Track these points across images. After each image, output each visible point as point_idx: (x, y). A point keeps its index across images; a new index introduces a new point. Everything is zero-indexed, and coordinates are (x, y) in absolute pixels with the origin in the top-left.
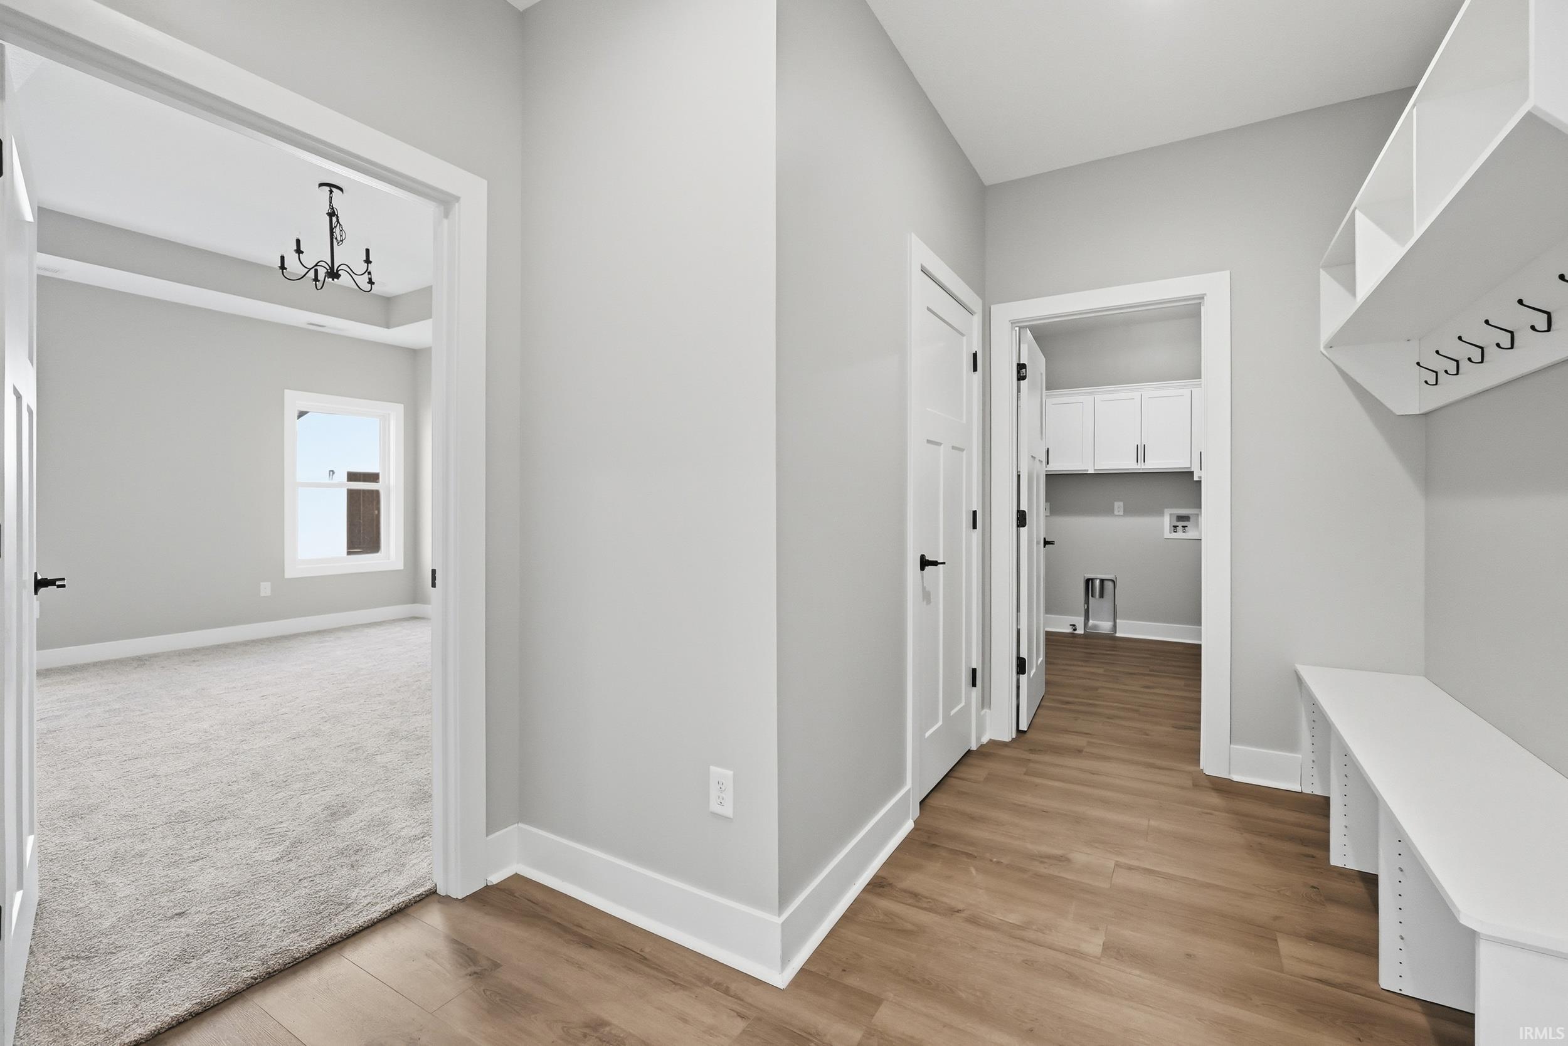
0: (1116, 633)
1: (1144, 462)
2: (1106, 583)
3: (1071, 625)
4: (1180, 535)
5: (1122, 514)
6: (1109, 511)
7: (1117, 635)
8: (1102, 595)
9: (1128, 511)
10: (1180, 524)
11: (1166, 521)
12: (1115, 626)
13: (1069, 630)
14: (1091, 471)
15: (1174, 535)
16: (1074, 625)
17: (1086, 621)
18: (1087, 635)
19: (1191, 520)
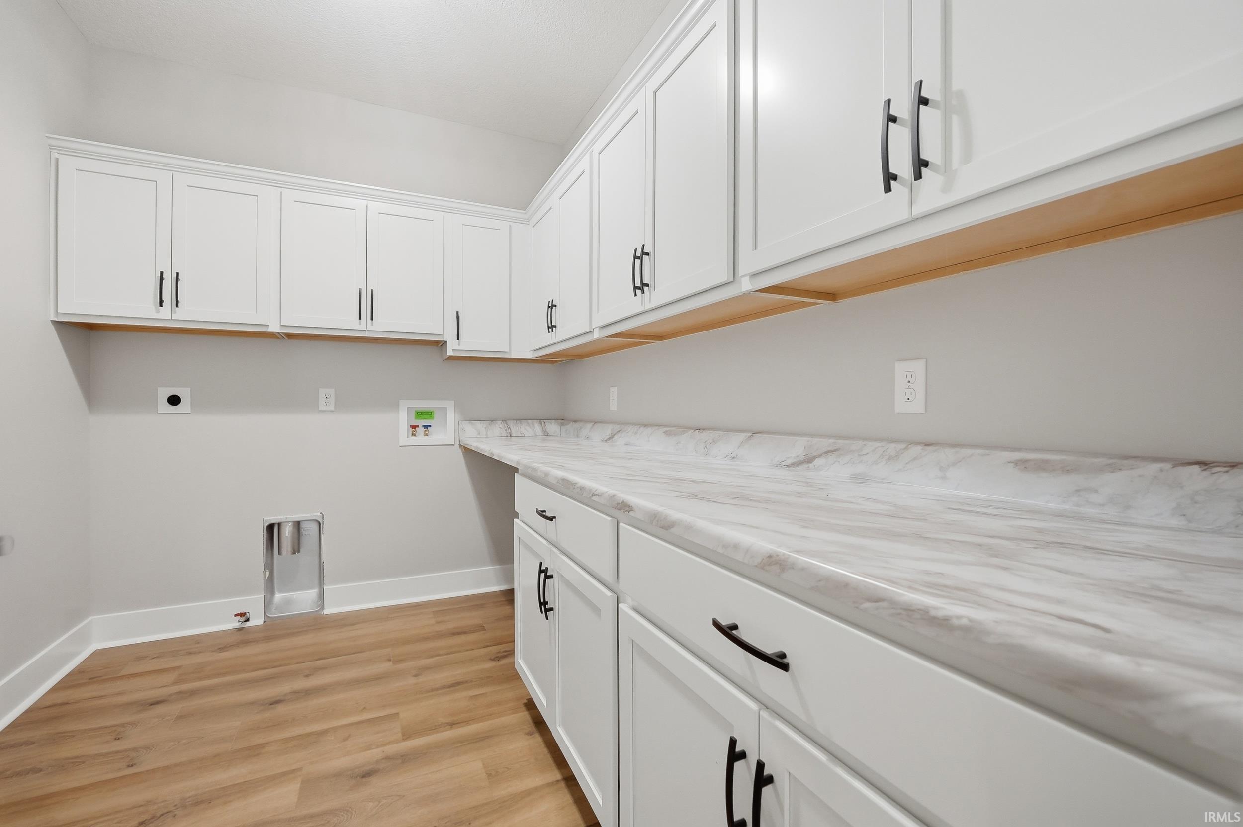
0: (323, 608)
1: (372, 319)
2: (303, 525)
3: (236, 615)
4: (420, 439)
5: (333, 409)
6: (309, 403)
7: (327, 611)
8: (296, 550)
9: (343, 404)
10: (421, 423)
11: (403, 419)
12: (321, 596)
13: (235, 624)
14: (274, 328)
15: (413, 441)
16: (242, 615)
17: (269, 596)
18: (270, 625)
19: (435, 416)
